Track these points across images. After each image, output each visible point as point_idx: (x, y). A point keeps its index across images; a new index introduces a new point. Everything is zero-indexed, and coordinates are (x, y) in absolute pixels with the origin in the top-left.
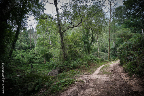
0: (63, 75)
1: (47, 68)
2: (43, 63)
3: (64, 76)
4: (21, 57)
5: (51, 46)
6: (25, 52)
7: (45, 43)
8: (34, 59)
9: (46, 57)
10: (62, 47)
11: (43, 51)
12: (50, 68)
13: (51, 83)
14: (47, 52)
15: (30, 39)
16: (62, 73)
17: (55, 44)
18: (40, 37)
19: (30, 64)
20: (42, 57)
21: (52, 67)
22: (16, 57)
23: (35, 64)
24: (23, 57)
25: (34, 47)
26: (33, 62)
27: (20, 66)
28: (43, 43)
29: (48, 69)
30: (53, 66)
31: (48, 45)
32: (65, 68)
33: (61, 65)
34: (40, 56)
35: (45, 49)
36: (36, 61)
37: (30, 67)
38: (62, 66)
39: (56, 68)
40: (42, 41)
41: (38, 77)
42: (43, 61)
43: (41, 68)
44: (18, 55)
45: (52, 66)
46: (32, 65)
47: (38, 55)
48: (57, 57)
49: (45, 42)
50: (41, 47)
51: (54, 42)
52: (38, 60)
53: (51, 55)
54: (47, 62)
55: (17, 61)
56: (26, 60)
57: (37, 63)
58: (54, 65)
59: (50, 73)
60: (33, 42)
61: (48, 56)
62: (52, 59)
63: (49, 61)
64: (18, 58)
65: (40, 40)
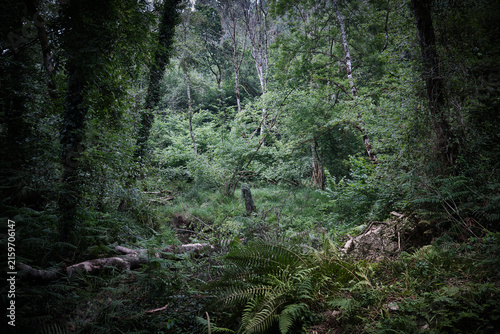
0: (433, 261)
1: (328, 211)
2: (304, 182)
3: (447, 269)
4: (190, 151)
5: (351, 80)
6: (212, 124)
7: (319, 67)
8: (259, 158)
9: (324, 151)
10: (429, 87)
11: (304, 113)
12: (349, 214)
13: (371, 302)
14: (328, 117)
15: (229, 50)
16: (428, 250)
17: (378, 69)
18: (287, 33)
19: (237, 186)
20: (303, 151)
21: (364, 209)
22: (167, 154)
23: (265, 191)
24: (202, 149)
25: (253, 92)
26: (251, 177)
27: (189, 199)
28: (305, 69)
30: (369, 206)
31: (337, 80)
32: (448, 216)
33: (423, 200)
34: (291, 145)
35: (314, 101)
36: (268, 174)
37: (242, 206)
38: (427, 206)
39: (384, 215)
40: (299, 58)
41: (290, 259)
42: (308, 175)
43: (297, 213)
44: (177, 140)
45: (362, 200)
46: (246, 193)
47: (279, 137)
48: (390, 151)
49: (315, 59)
50: (296, 92)
51: (371, 57)
52: (282, 167)
53: (353, 138)
54: (333, 180)
55: (176, 170)
56: (216, 169)
57: (274, 181)
58: (371, 196)
59: (353, 245)
60: (251, 64)
61: (334, 143)
62: (360, 161)
63: (342, 172)
64: (179, 155)
65: (285, 48)
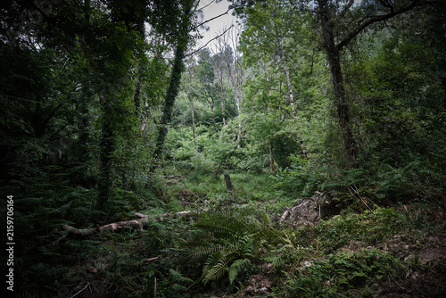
0: (340, 227)
1: (279, 189)
2: (265, 170)
3: (349, 232)
4: (194, 151)
5: (293, 106)
6: (207, 134)
7: (272, 98)
8: (236, 155)
9: (276, 151)
10: (339, 110)
11: (264, 127)
12: (290, 191)
14: (278, 130)
15: (219, 88)
16: (337, 219)
17: (309, 99)
18: (253, 78)
19: (222, 172)
20: (264, 150)
21: (300, 188)
22: (179, 152)
23: (240, 176)
24: (201, 149)
25: (232, 113)
26: (231, 167)
27: (191, 181)
28: (265, 99)
29: (286, 194)
30: (303, 186)
31: (284, 106)
32: (351, 195)
33: (334, 184)
34: (256, 146)
35: (270, 119)
36: (242, 165)
37: (224, 185)
38: (338, 188)
39: (311, 193)
40: (261, 93)
42: (267, 166)
43: (259, 190)
44: (186, 143)
45: (298, 183)
46: (227, 177)
47: (249, 142)
48: (316, 151)
49: (271, 94)
50: (259, 114)
51: (305, 92)
52: (251, 160)
53: (294, 143)
54: (280, 169)
55: (185, 162)
56: (208, 161)
57: (245, 170)
58: (304, 180)
59: (289, 214)
60: (232, 97)
61: (283, 146)
62: (298, 158)
63: (285, 164)
64: (186, 153)
65: (252, 87)
